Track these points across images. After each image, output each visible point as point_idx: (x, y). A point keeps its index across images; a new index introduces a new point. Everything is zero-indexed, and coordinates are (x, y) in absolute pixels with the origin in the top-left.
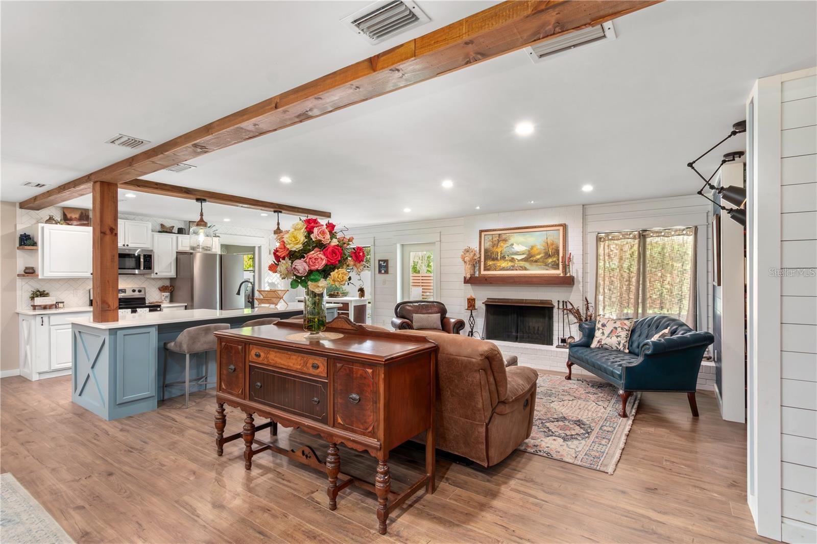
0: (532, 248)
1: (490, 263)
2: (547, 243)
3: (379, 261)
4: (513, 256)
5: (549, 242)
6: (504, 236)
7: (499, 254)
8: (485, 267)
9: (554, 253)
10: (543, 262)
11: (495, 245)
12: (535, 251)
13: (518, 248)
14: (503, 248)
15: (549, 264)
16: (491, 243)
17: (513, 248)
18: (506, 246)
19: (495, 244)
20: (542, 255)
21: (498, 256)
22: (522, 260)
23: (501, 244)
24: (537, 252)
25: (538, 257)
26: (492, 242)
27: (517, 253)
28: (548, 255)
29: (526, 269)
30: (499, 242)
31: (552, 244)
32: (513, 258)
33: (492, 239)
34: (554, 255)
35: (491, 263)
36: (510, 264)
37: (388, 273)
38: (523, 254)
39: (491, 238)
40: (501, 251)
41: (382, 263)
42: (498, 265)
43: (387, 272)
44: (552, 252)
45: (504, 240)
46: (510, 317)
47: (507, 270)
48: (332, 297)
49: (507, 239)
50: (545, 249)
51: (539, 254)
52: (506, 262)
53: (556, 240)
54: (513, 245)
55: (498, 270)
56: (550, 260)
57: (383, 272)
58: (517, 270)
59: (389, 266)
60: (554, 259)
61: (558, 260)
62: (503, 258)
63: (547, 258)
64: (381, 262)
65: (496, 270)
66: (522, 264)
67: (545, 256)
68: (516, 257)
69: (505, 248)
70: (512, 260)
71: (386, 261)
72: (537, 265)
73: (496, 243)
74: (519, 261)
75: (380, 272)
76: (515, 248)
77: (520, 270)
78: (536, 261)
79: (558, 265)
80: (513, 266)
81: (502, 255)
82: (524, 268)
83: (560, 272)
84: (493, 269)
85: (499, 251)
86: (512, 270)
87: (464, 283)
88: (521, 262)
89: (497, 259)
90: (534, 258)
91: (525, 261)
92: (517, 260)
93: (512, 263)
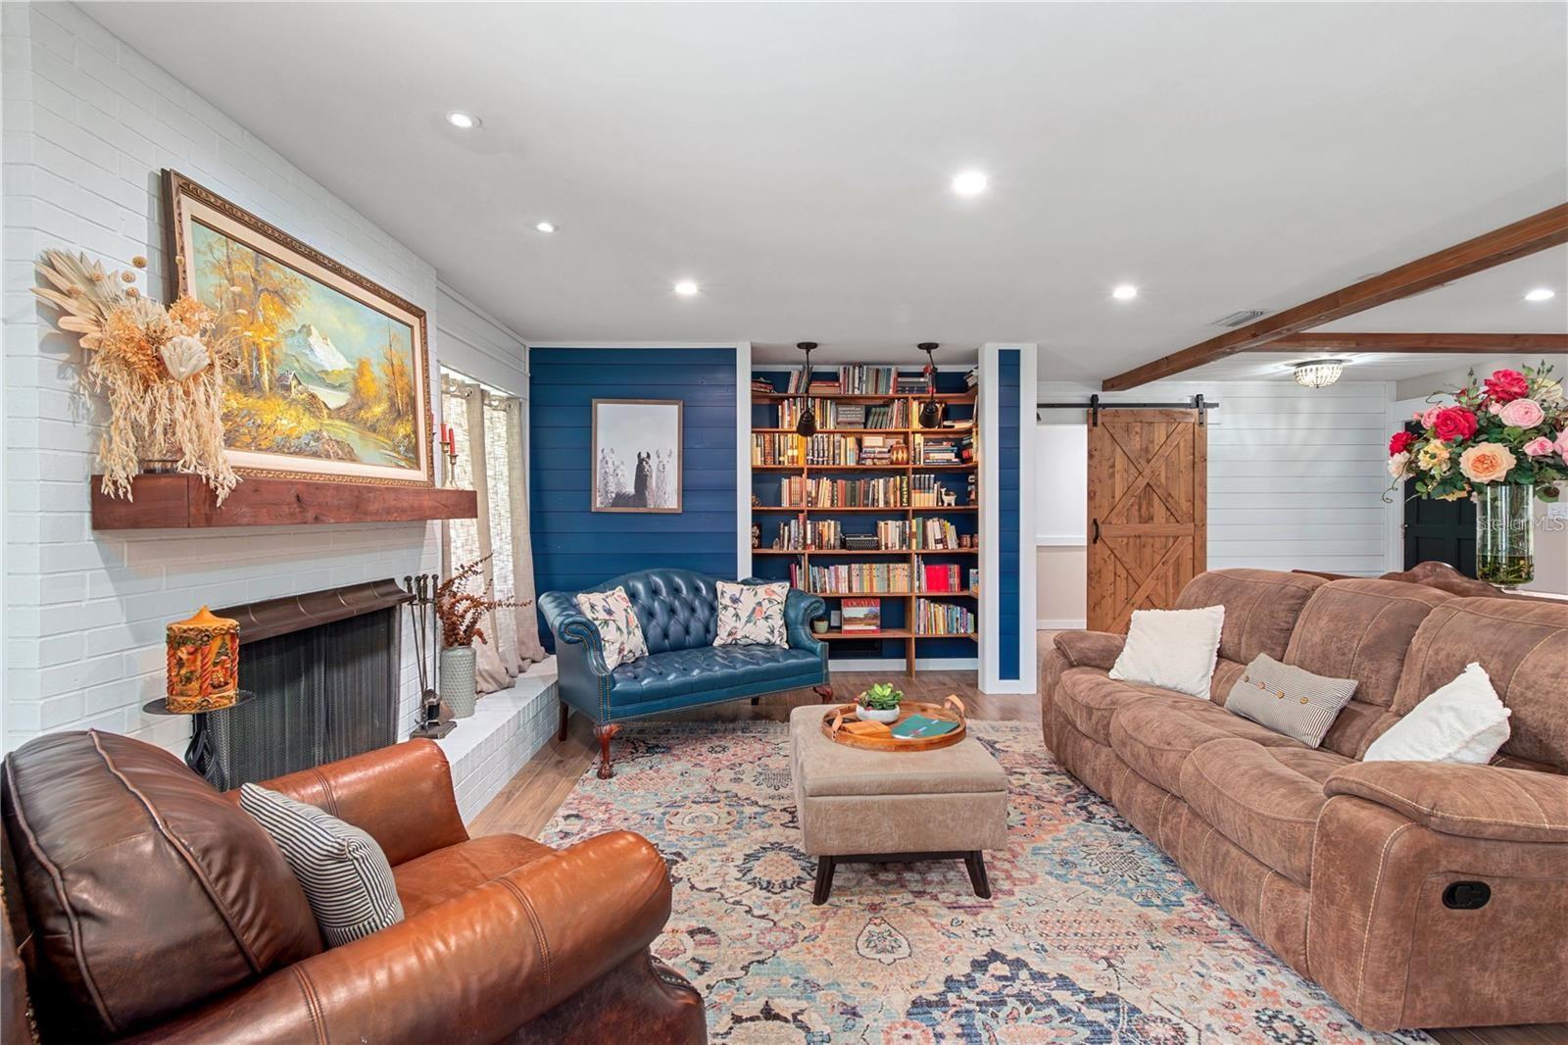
0: (362, 367)
2: (392, 365)
4: (313, 389)
5: (394, 362)
6: (275, 274)
7: (265, 361)
9: (407, 404)
10: (388, 434)
12: (369, 388)
14: (276, 334)
15: (399, 446)
16: (225, 281)
17: (310, 348)
18: (283, 326)
19: (241, 298)
20: (384, 406)
21: (260, 369)
22: (339, 412)
23: (269, 309)
24: (372, 390)
25: (377, 410)
26: (230, 281)
27: (322, 377)
28: (394, 412)
29: (350, 456)
30: (256, 293)
31: (402, 374)
32: (313, 396)
33: (228, 262)
34: (407, 413)
36: (308, 424)
38: (340, 387)
39: (221, 254)
40: (271, 349)
42: (268, 419)
44: (402, 401)
45: (277, 294)
47: (299, 452)
49: (288, 291)
50: (388, 386)
51: (378, 400)
52: (293, 413)
54: (307, 330)
55: (269, 450)
56: (401, 430)
58: (328, 457)
60: (409, 429)
61: (416, 432)
62: (282, 386)
63: (394, 421)
65: (259, 449)
66: (343, 431)
67: (391, 410)
68: (326, 396)
69: (285, 336)
70: (313, 404)
72: (376, 446)
73: (246, 290)
74: (331, 414)
76: (315, 348)
77: (337, 457)
78: (373, 428)
79: (416, 449)
80: (316, 437)
81: (277, 371)
82: (346, 450)
83: (420, 475)
84: (248, 439)
85: (263, 347)
86: (315, 455)
87: (97, 525)
88: (338, 422)
89: (257, 386)
90: (369, 415)
91: (347, 420)
92: (325, 411)
93: (313, 421)
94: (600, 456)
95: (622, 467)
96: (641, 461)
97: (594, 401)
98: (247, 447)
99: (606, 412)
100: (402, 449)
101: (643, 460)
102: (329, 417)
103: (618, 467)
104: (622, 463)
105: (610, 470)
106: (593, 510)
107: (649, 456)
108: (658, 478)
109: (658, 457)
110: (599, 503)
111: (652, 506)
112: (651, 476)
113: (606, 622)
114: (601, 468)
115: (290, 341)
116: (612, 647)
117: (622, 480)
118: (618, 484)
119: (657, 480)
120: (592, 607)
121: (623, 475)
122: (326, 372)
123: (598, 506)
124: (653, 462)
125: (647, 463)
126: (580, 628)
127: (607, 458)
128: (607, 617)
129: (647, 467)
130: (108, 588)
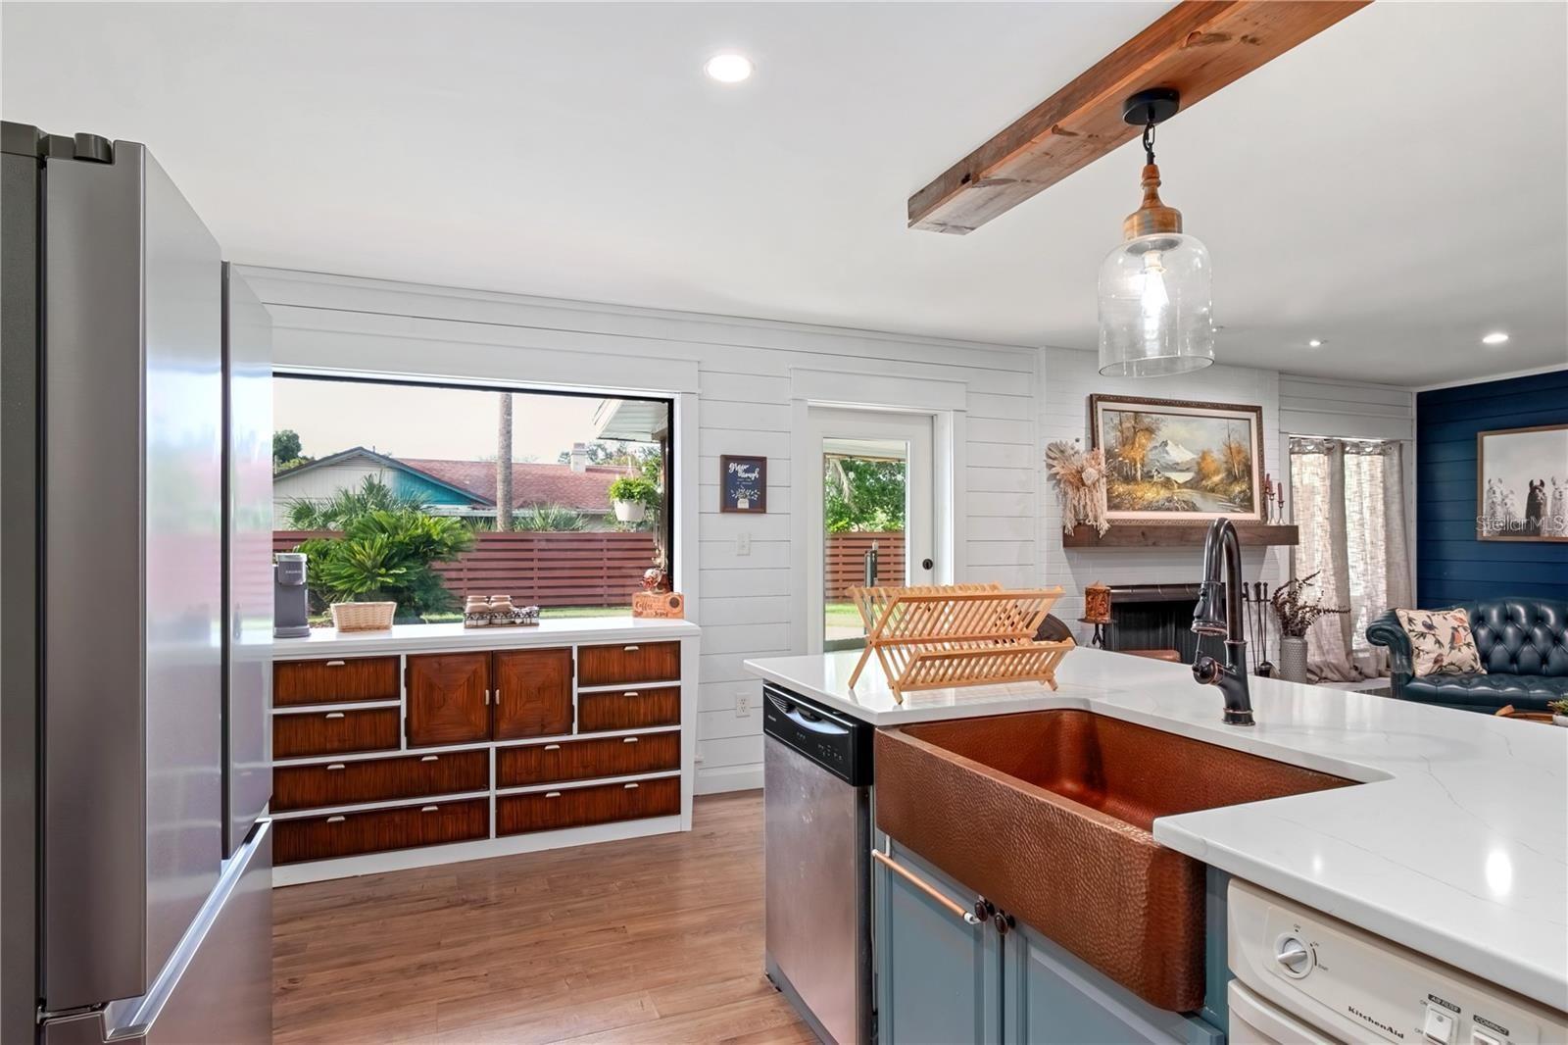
0: (1204, 456)
1: (1120, 488)
2: (1230, 449)
3: (727, 460)
4: (1168, 474)
5: (1233, 446)
6: (1147, 420)
7: (1139, 466)
8: (1109, 500)
9: (1243, 471)
10: (1225, 492)
11: (1127, 441)
12: (1210, 467)
13: (1178, 454)
14: (1146, 450)
15: (1234, 498)
16: (1119, 433)
17: (1167, 453)
18: (1150, 445)
19: (1127, 438)
20: (1222, 475)
21: (1136, 470)
22: (1185, 485)
23: (1141, 439)
24: (1212, 467)
25: (1216, 479)
26: (1122, 432)
27: (1175, 467)
28: (1231, 478)
29: (1194, 508)
30: (1135, 433)
31: (1239, 452)
32: (1168, 479)
33: (1121, 424)
34: (1243, 477)
35: (1121, 490)
36: (1164, 493)
37: (765, 512)
38: (1188, 470)
39: (1116, 421)
40: (1142, 459)
41: (741, 468)
42: (1139, 494)
43: (759, 506)
44: (1238, 470)
45: (1147, 429)
46: (1161, 632)
47: (1158, 509)
48: (491, 625)
49: (1154, 426)
50: (1226, 462)
51: (1217, 472)
52: (1155, 489)
53: (1244, 443)
54: (1165, 444)
55: (1140, 509)
56: (1237, 489)
57: (743, 504)
58: (1177, 510)
59: (768, 484)
60: (1244, 487)
61: (1251, 488)
62: (1148, 476)
63: (1231, 483)
64: (732, 466)
65: (1134, 510)
66: (1189, 494)
67: (1228, 476)
68: (1175, 476)
69: (1151, 450)
70: (1167, 483)
71: (759, 463)
72: (1215, 500)
73: (1129, 434)
74: (1180, 486)
75: (728, 506)
76: (1170, 452)
77: (1184, 510)
78: (1212, 490)
79: (1250, 499)
80: (1170, 500)
81: (1145, 469)
82: (1191, 505)
83: (1255, 516)
84: (1128, 505)
85: (1138, 459)
86: (1169, 509)
87: (1065, 545)
88: (1185, 490)
89: (1134, 479)
90: (1209, 483)
91: (1191, 488)
92: (1176, 485)
93: (1167, 491)
94: (1486, 487)
95: (1511, 496)
96: (1533, 488)
97: (1479, 434)
98: (1128, 509)
99: (1493, 444)
100: (1237, 500)
101: (1536, 488)
102: (1179, 488)
103: (1507, 496)
104: (1512, 492)
105: (1498, 499)
106: (1479, 538)
107: (1542, 484)
108: (1554, 505)
109: (1554, 484)
110: (1485, 531)
111: (1547, 535)
112: (1545, 505)
113: (1423, 635)
114: (1489, 498)
115: (1154, 452)
116: (1426, 656)
117: (1511, 509)
118: (1508, 513)
119: (1552, 508)
120: (1410, 620)
121: (1512, 504)
122: (1178, 464)
123: (1485, 534)
124: (1548, 490)
125: (1540, 491)
126: (1386, 634)
127: (1495, 488)
128: (1426, 631)
129: (1540, 495)
130: (1069, 570)
